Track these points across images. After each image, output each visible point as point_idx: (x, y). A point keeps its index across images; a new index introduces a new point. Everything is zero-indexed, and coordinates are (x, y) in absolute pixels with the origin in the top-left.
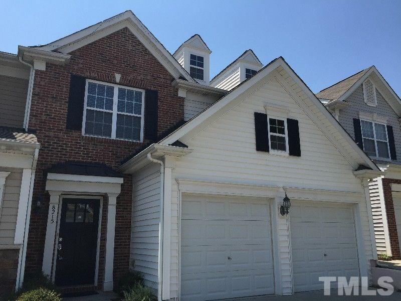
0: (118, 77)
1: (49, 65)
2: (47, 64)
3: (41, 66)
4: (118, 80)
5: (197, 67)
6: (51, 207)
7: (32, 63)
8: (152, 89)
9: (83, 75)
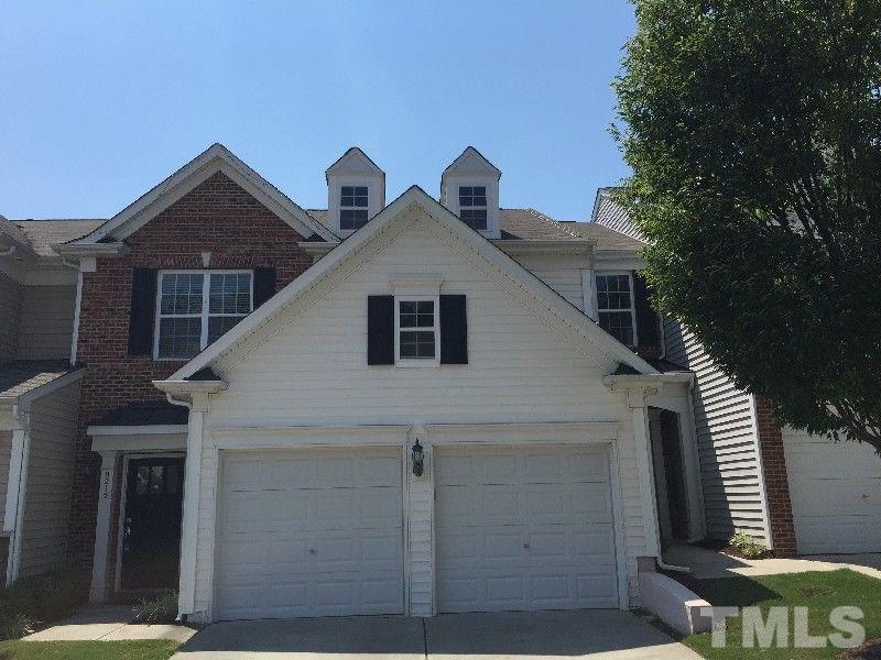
0: (206, 257)
1: (102, 261)
2: (98, 259)
3: (89, 266)
4: (206, 264)
5: (355, 208)
6: (103, 473)
7: (78, 263)
8: (266, 265)
9: (151, 267)
